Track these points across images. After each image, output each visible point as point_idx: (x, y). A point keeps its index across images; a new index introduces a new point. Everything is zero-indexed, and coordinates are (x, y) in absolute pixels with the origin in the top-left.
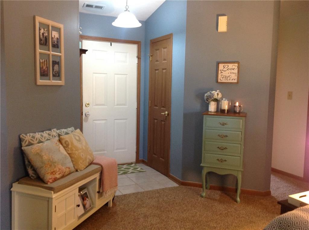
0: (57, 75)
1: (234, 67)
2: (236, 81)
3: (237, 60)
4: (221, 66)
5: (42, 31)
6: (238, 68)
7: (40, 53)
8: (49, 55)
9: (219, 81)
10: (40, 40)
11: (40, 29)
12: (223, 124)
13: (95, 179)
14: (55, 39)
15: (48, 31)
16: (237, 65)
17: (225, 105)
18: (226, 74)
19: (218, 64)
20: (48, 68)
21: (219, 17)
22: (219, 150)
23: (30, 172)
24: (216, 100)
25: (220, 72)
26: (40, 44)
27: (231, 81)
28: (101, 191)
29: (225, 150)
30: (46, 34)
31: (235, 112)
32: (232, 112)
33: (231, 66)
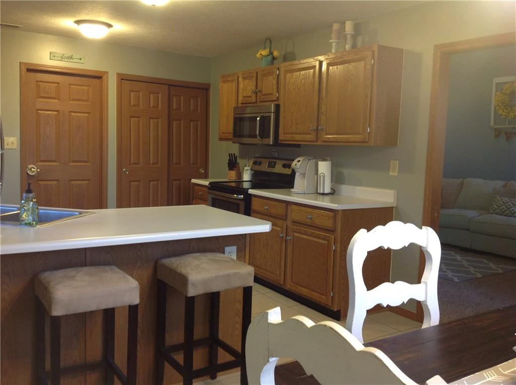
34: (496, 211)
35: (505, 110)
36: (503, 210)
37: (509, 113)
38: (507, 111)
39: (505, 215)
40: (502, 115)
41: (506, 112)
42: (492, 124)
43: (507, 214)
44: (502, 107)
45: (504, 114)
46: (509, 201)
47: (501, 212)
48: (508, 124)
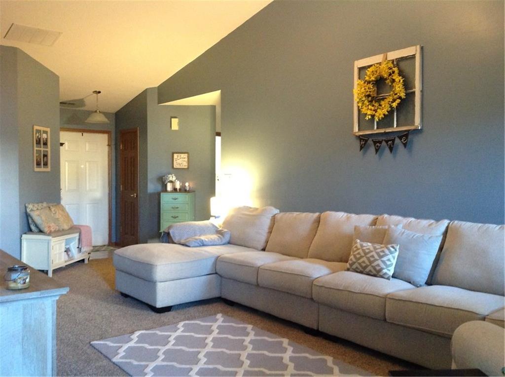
0: (46, 164)
1: (185, 157)
2: (186, 167)
3: (186, 151)
4: (175, 155)
5: (37, 135)
6: (188, 157)
7: (37, 150)
8: (41, 150)
9: (175, 167)
10: (36, 141)
11: (36, 134)
12: (175, 199)
13: (75, 237)
14: (45, 140)
15: (41, 134)
16: (186, 155)
17: (178, 185)
18: (179, 161)
19: (173, 154)
20: (40, 159)
21: (172, 119)
22: (173, 219)
23: (33, 228)
24: (171, 182)
25: (175, 160)
26: (36, 144)
27: (183, 167)
28: (80, 247)
29: (177, 218)
30: (39, 137)
31: (186, 191)
32: (183, 190)
33: (182, 155)
34: (354, 266)
35: (370, 107)
36: (364, 265)
37: (376, 111)
38: (373, 108)
39: (368, 274)
40: (366, 114)
41: (371, 110)
42: (356, 129)
43: (370, 271)
44: (366, 102)
45: (369, 112)
46: (372, 249)
47: (361, 269)
48: (377, 128)
